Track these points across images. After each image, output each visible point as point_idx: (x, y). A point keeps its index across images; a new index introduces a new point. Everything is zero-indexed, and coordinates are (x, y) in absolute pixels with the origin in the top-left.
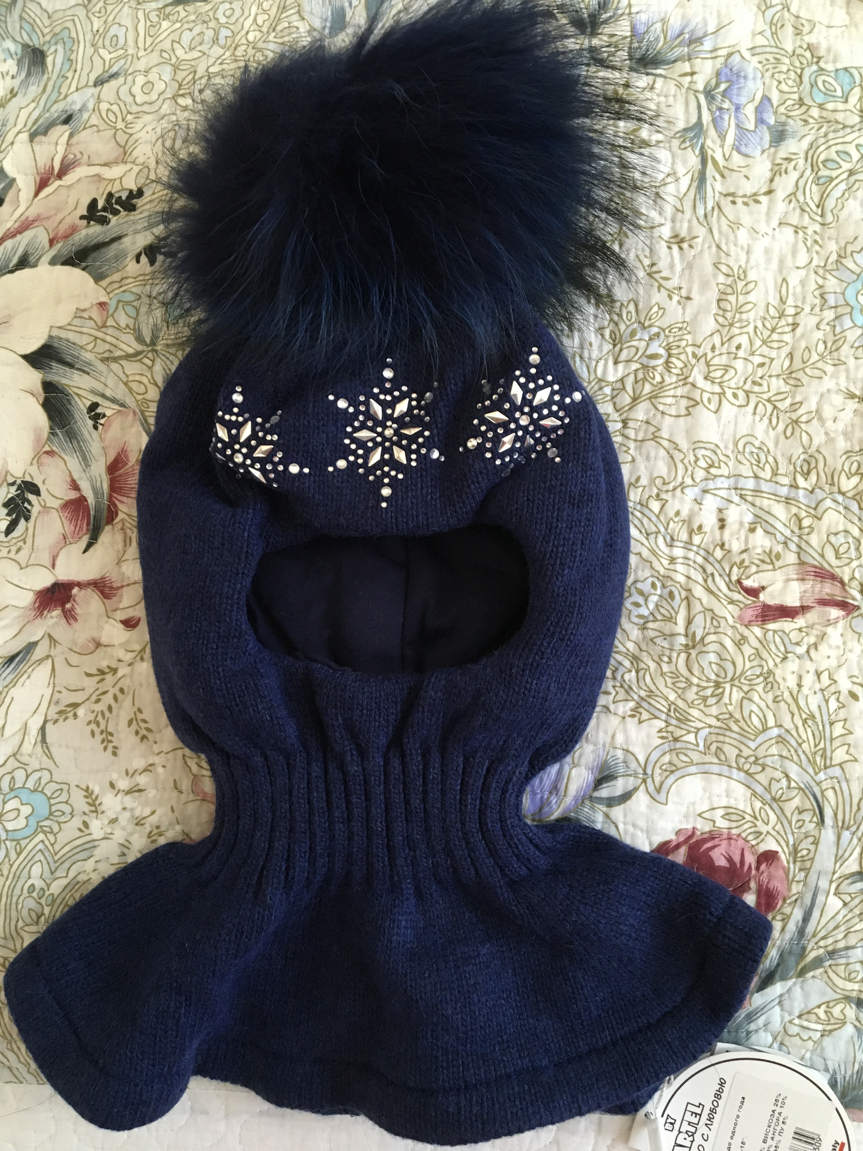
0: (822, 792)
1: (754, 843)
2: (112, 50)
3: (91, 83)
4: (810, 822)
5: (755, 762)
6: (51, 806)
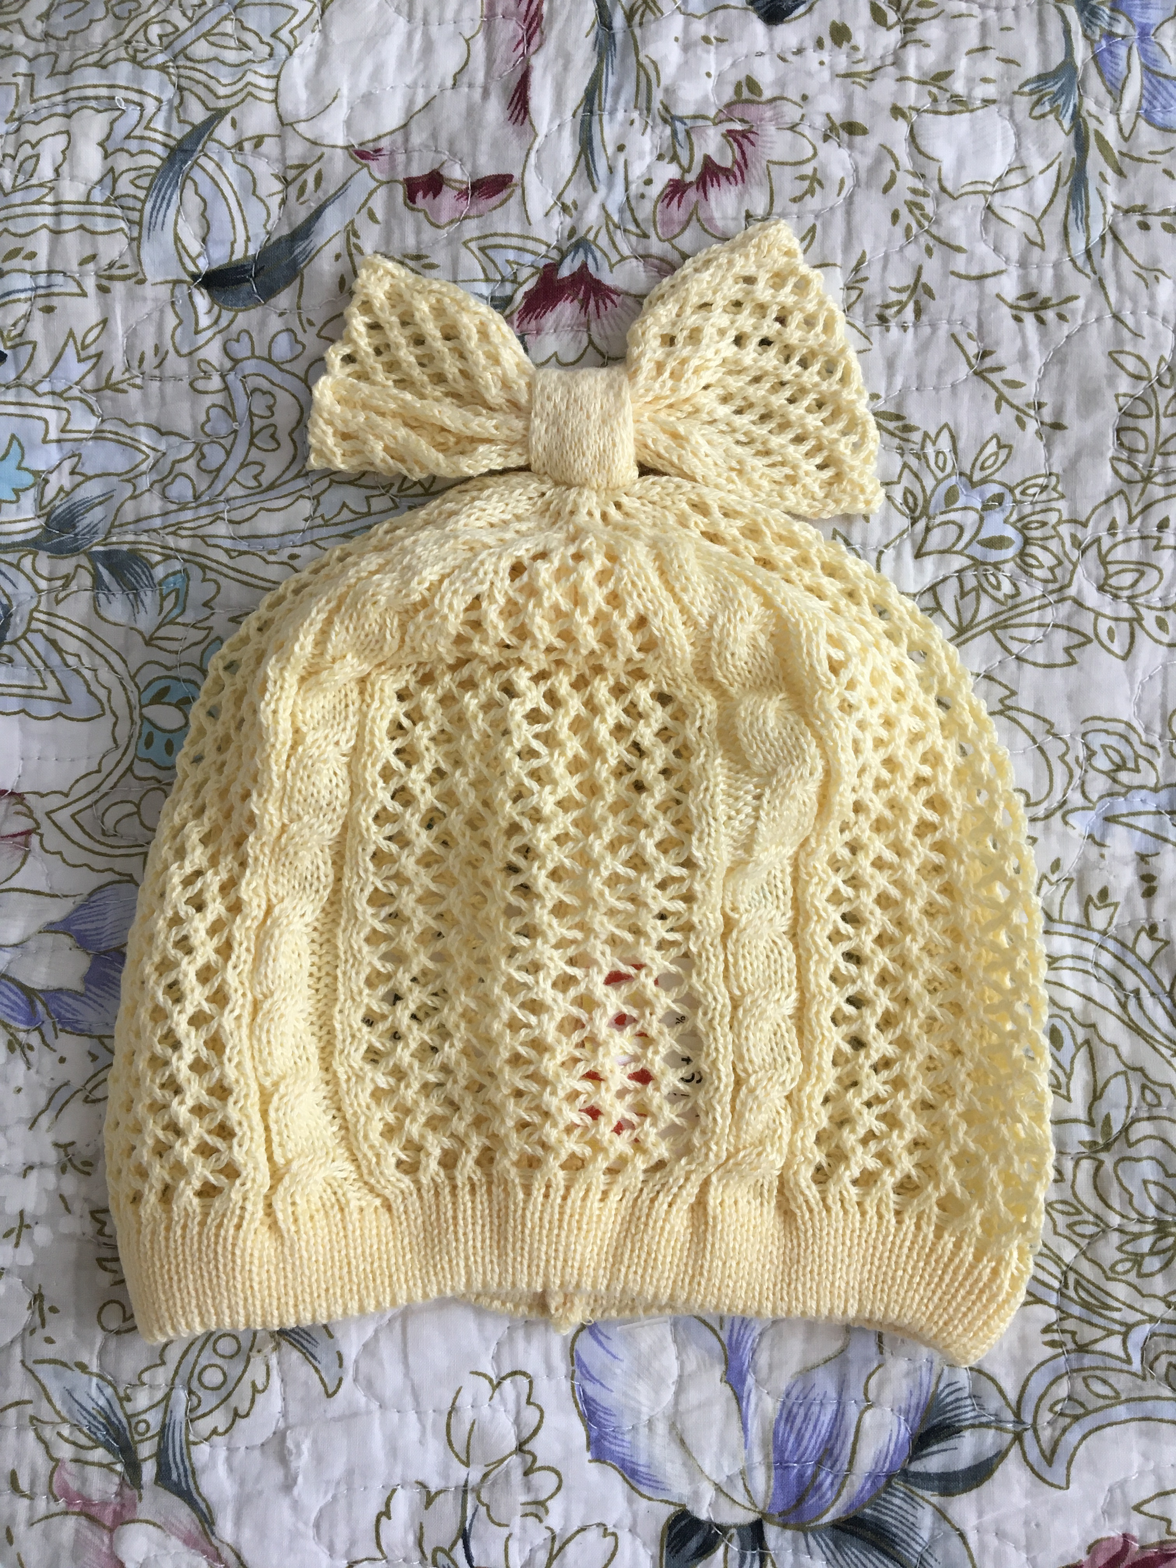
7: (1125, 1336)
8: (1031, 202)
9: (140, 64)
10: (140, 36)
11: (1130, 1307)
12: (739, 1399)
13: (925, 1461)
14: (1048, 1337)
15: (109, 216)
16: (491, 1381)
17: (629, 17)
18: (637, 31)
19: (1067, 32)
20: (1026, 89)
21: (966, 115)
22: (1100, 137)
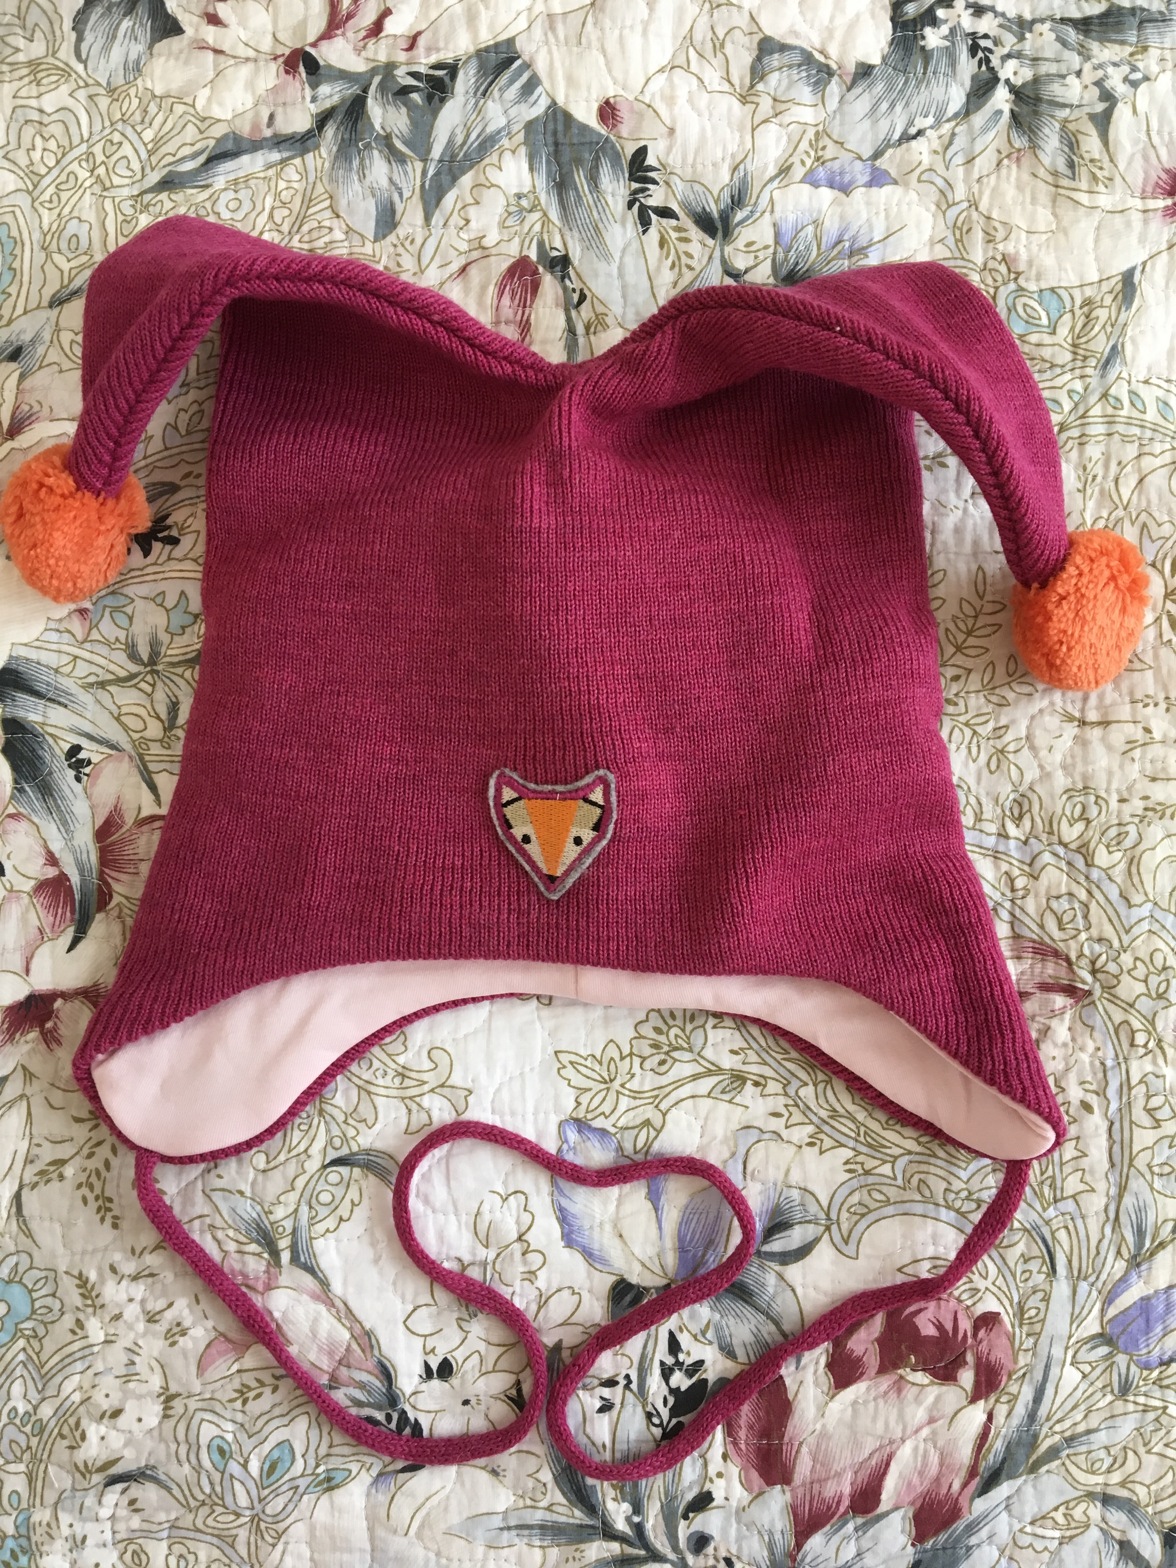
0: (1053, 1233)
1: (969, 1303)
2: (71, 256)
3: (45, 303)
4: (1039, 1272)
5: (967, 1198)
6: (33, 1301)
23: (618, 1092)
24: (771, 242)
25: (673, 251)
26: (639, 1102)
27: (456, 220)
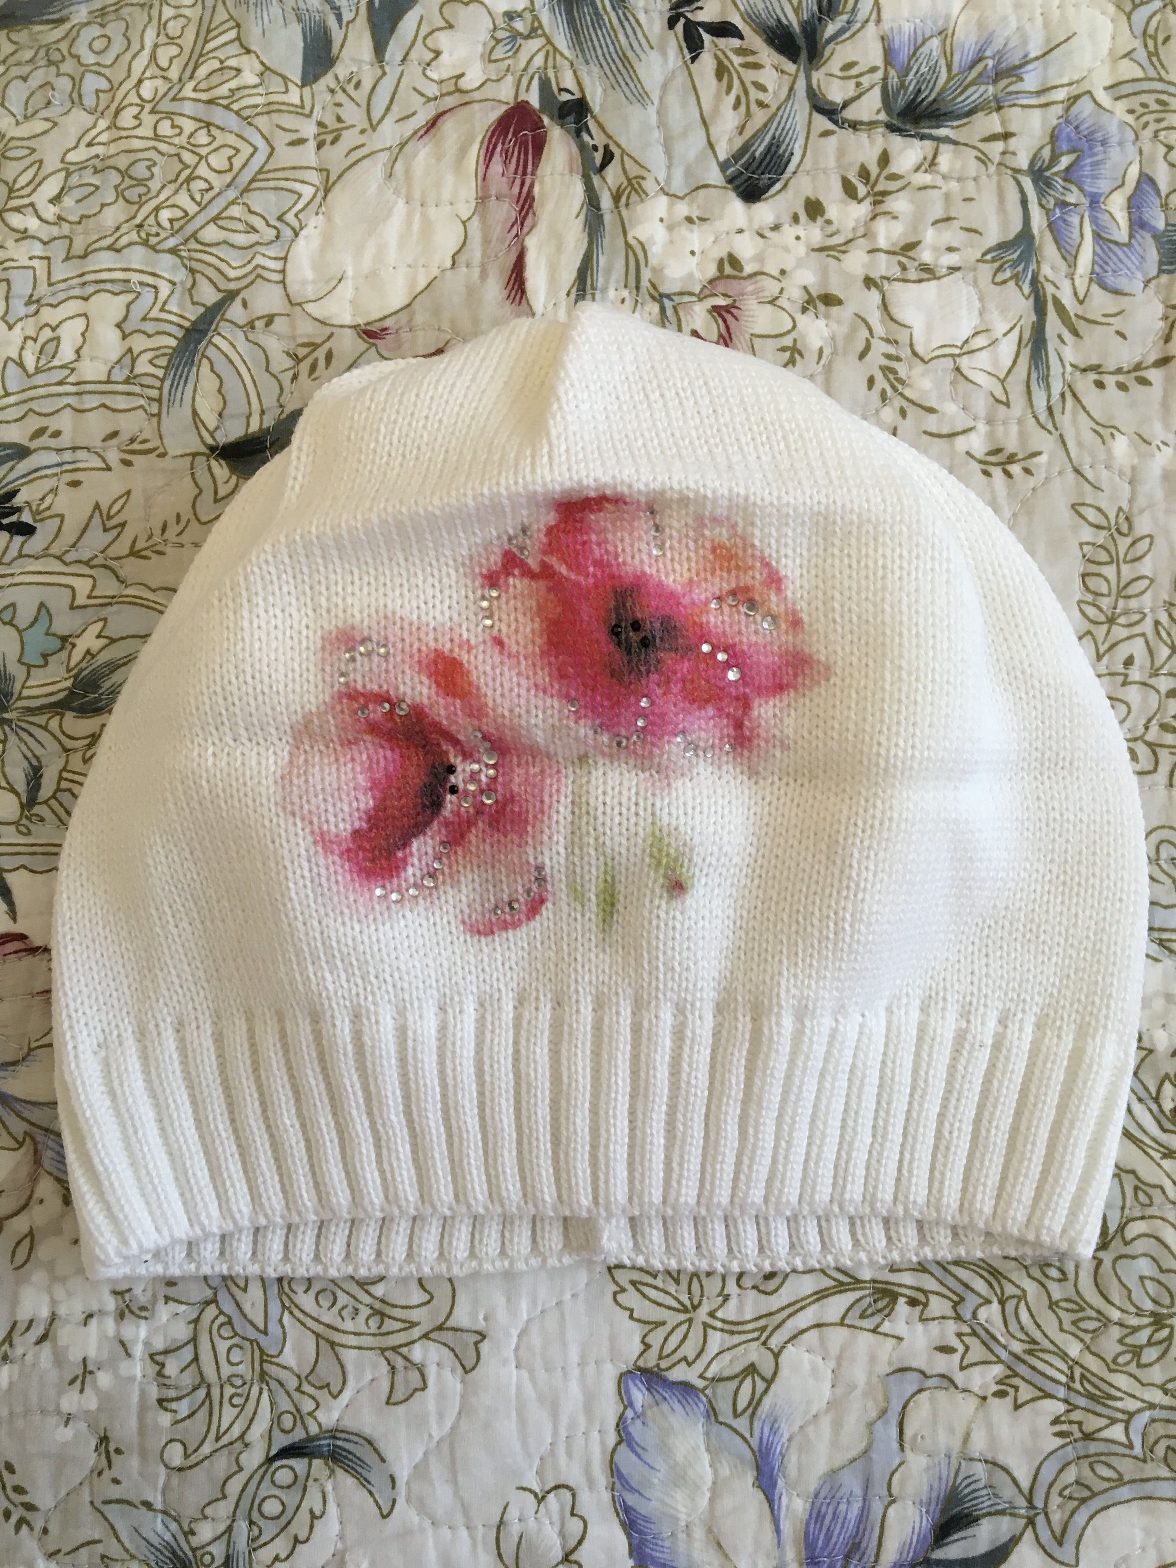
7: (1127, 1423)
8: (995, 362)
9: (153, 248)
10: (151, 220)
11: (1133, 1396)
12: (770, 1501)
13: (946, 1549)
14: (1058, 1428)
15: (128, 394)
16: (536, 1495)
17: (616, 198)
18: (624, 212)
19: (1024, 203)
20: (988, 257)
21: (934, 283)
22: (1057, 302)
23: (706, 1326)
24: (879, 62)
25: (736, 83)
26: (737, 1339)
27: (420, 53)
